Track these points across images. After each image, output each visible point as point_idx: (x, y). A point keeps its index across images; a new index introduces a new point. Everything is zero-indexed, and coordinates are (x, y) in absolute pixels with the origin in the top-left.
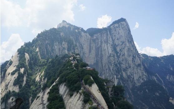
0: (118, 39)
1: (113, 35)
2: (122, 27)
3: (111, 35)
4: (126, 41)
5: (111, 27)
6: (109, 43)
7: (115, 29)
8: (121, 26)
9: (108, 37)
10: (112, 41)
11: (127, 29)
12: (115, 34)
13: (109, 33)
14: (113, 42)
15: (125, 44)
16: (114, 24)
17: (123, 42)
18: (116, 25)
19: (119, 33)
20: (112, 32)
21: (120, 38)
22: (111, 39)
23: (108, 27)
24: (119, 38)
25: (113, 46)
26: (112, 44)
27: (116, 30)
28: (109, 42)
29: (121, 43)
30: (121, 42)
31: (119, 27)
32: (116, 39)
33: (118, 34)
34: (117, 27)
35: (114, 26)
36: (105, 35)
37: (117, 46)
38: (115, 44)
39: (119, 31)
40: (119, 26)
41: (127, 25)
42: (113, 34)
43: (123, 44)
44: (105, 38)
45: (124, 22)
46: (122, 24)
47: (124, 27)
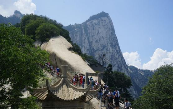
0: (97, 42)
1: (91, 35)
2: (104, 24)
3: (87, 35)
4: (109, 44)
5: (87, 24)
6: (84, 47)
7: (92, 26)
8: (102, 23)
9: (83, 38)
10: (88, 44)
11: (111, 28)
12: (92, 35)
13: (84, 32)
14: (90, 46)
15: (107, 49)
16: (92, 20)
17: (104, 47)
18: (95, 21)
19: (98, 32)
20: (88, 32)
21: (100, 40)
22: (86, 40)
23: (83, 23)
24: (98, 39)
25: (90, 51)
26: (88, 48)
27: (95, 28)
28: (83, 45)
29: (101, 48)
30: (101, 45)
31: (99, 24)
32: (94, 41)
33: (98, 34)
34: (96, 24)
35: (91, 23)
36: (78, 34)
37: (96, 51)
38: (93, 48)
39: (98, 30)
40: (99, 22)
41: (110, 22)
42: (89, 34)
43: (103, 48)
44: (78, 39)
45: (106, 18)
46: (104, 20)
47: (106, 24)
